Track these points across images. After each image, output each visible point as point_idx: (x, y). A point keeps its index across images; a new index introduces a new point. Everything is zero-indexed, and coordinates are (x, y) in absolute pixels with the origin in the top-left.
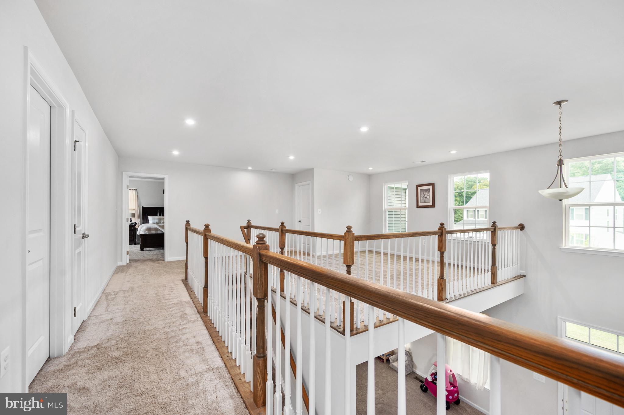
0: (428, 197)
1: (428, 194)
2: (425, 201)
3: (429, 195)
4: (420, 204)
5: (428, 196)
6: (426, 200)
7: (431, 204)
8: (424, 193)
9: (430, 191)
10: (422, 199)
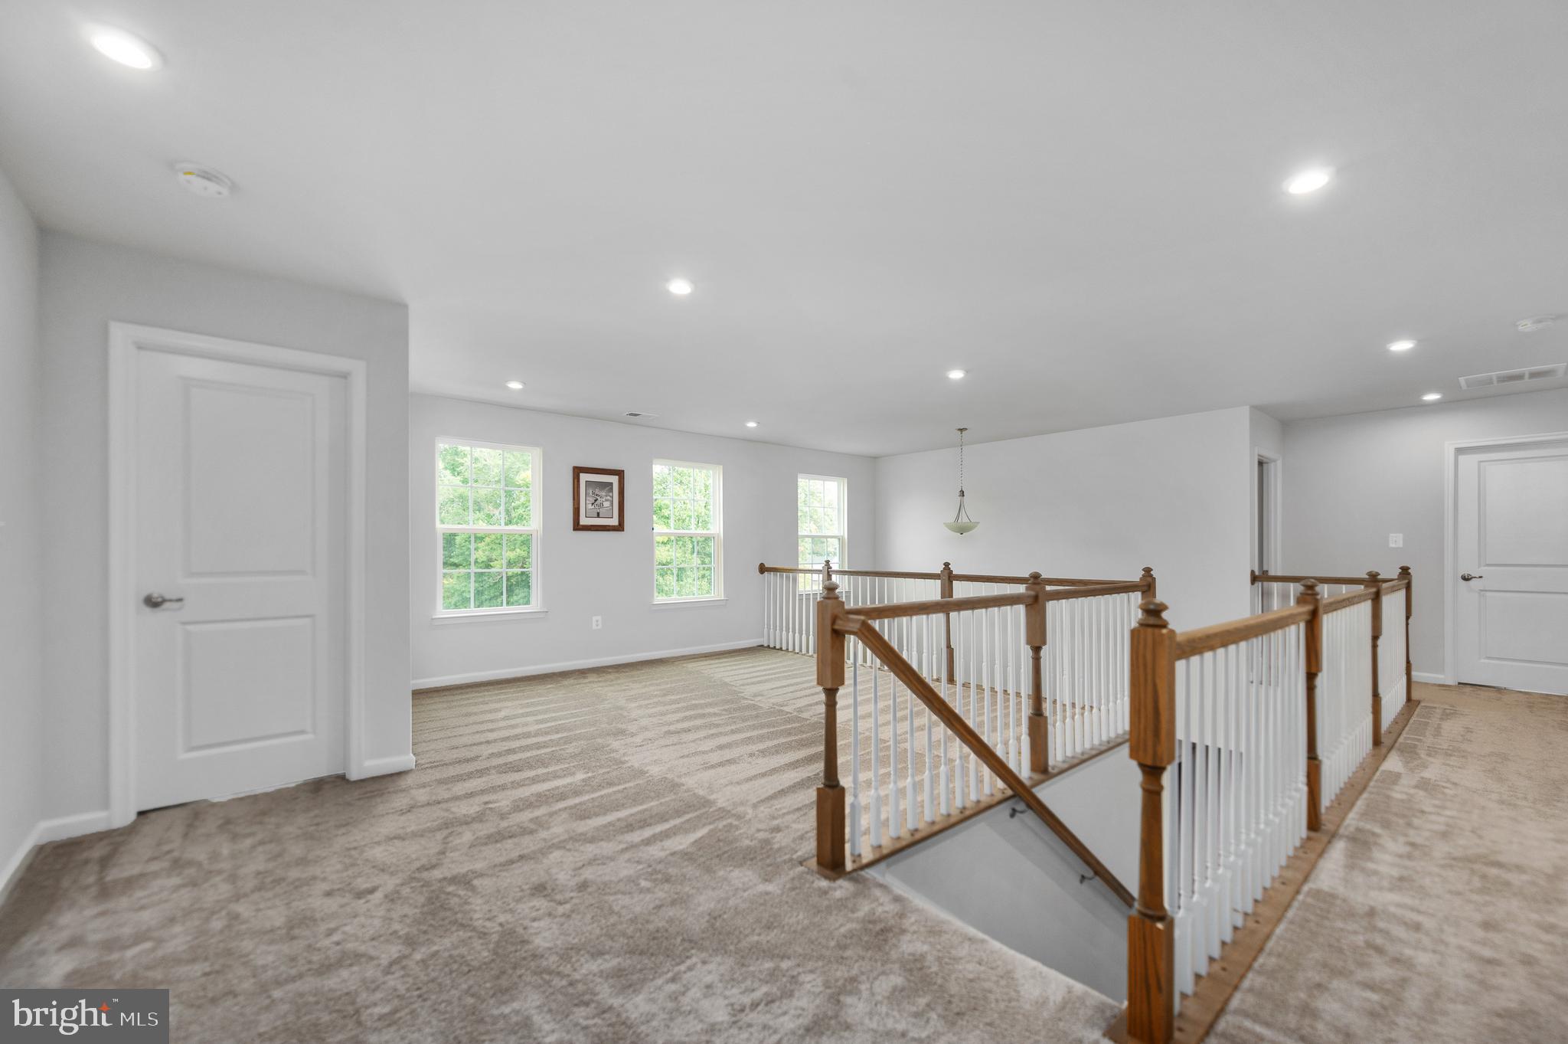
0: (607, 504)
1: (606, 496)
2: (598, 514)
3: (609, 498)
4: (584, 521)
5: (606, 500)
6: (602, 511)
7: (615, 522)
8: (597, 492)
9: (611, 490)
10: (590, 506)
